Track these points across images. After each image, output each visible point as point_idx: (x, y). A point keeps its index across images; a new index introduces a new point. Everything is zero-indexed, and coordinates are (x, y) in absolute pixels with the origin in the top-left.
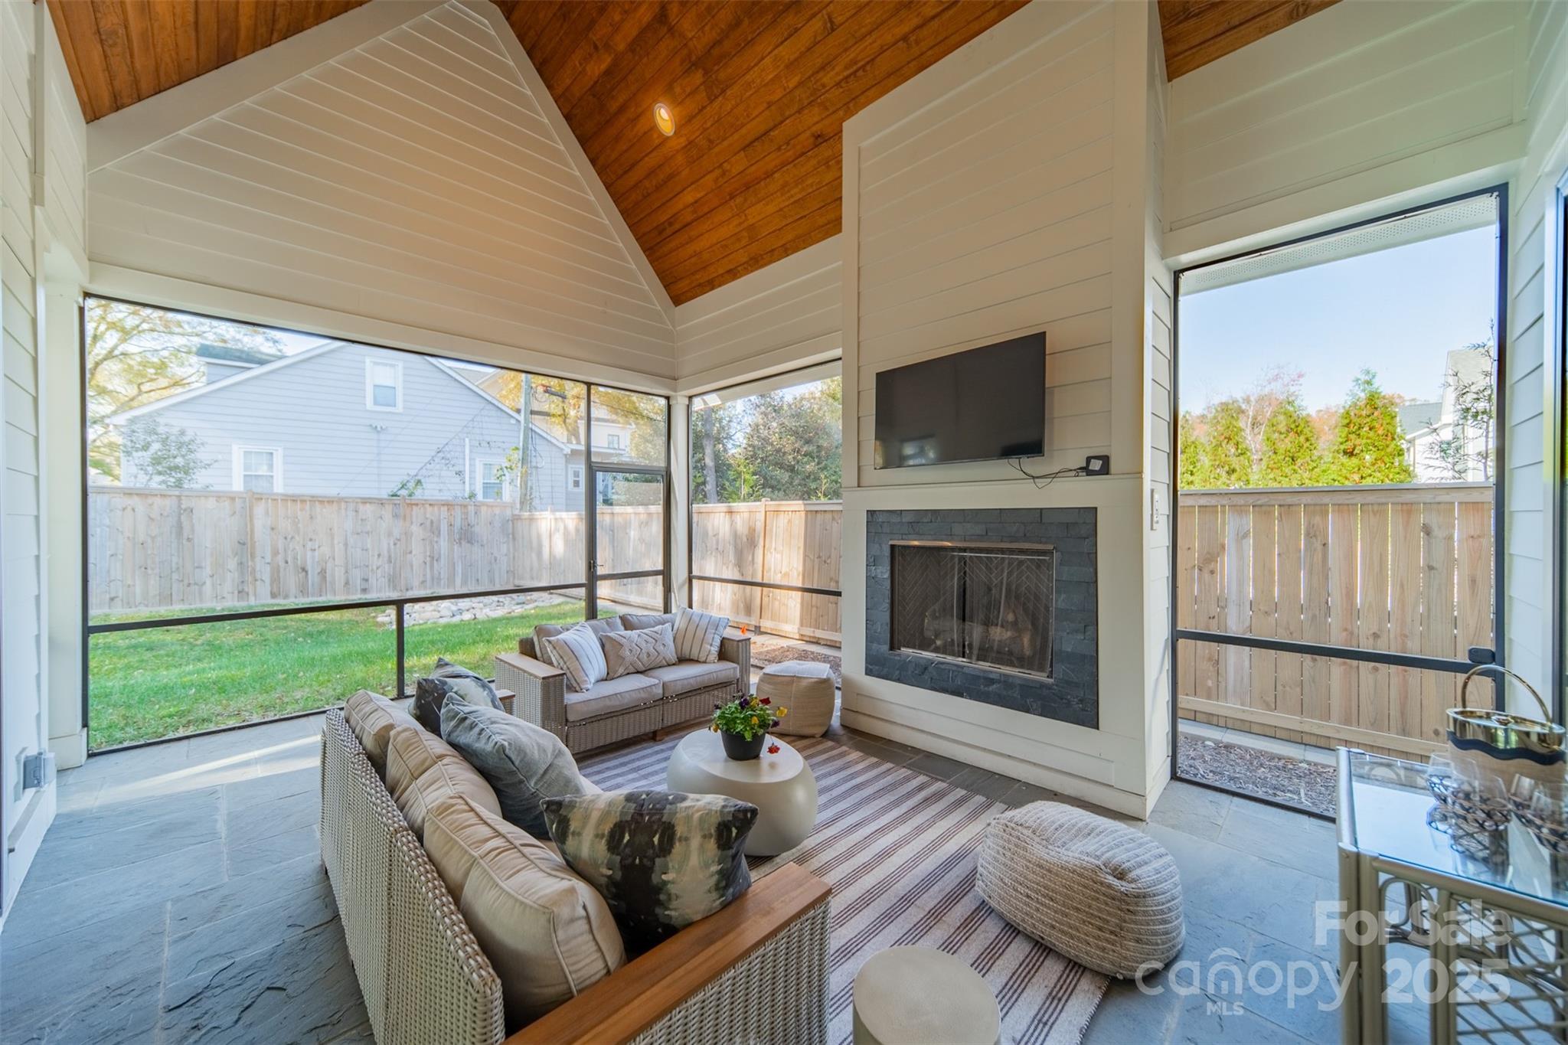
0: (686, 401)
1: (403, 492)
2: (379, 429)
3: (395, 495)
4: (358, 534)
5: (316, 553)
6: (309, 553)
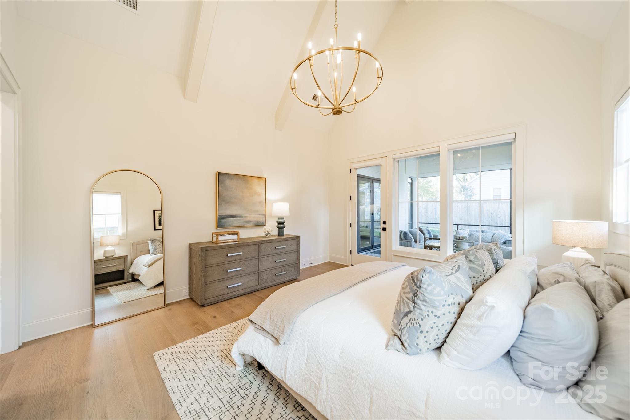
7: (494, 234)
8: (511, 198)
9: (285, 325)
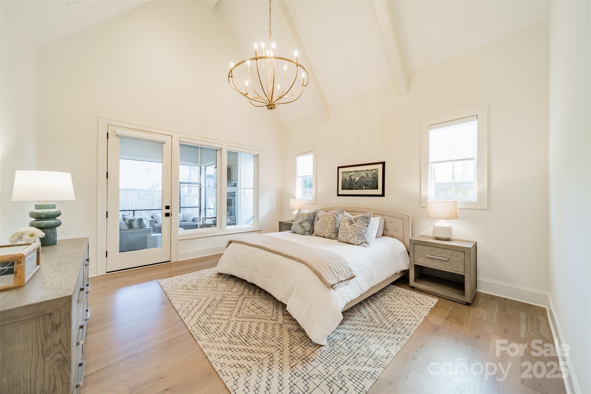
0: (205, 167)
1: (153, 188)
2: (148, 169)
3: (150, 189)
4: (139, 199)
5: (128, 204)
6: (126, 205)
7: (184, 215)
8: (180, 187)
9: (348, 267)
